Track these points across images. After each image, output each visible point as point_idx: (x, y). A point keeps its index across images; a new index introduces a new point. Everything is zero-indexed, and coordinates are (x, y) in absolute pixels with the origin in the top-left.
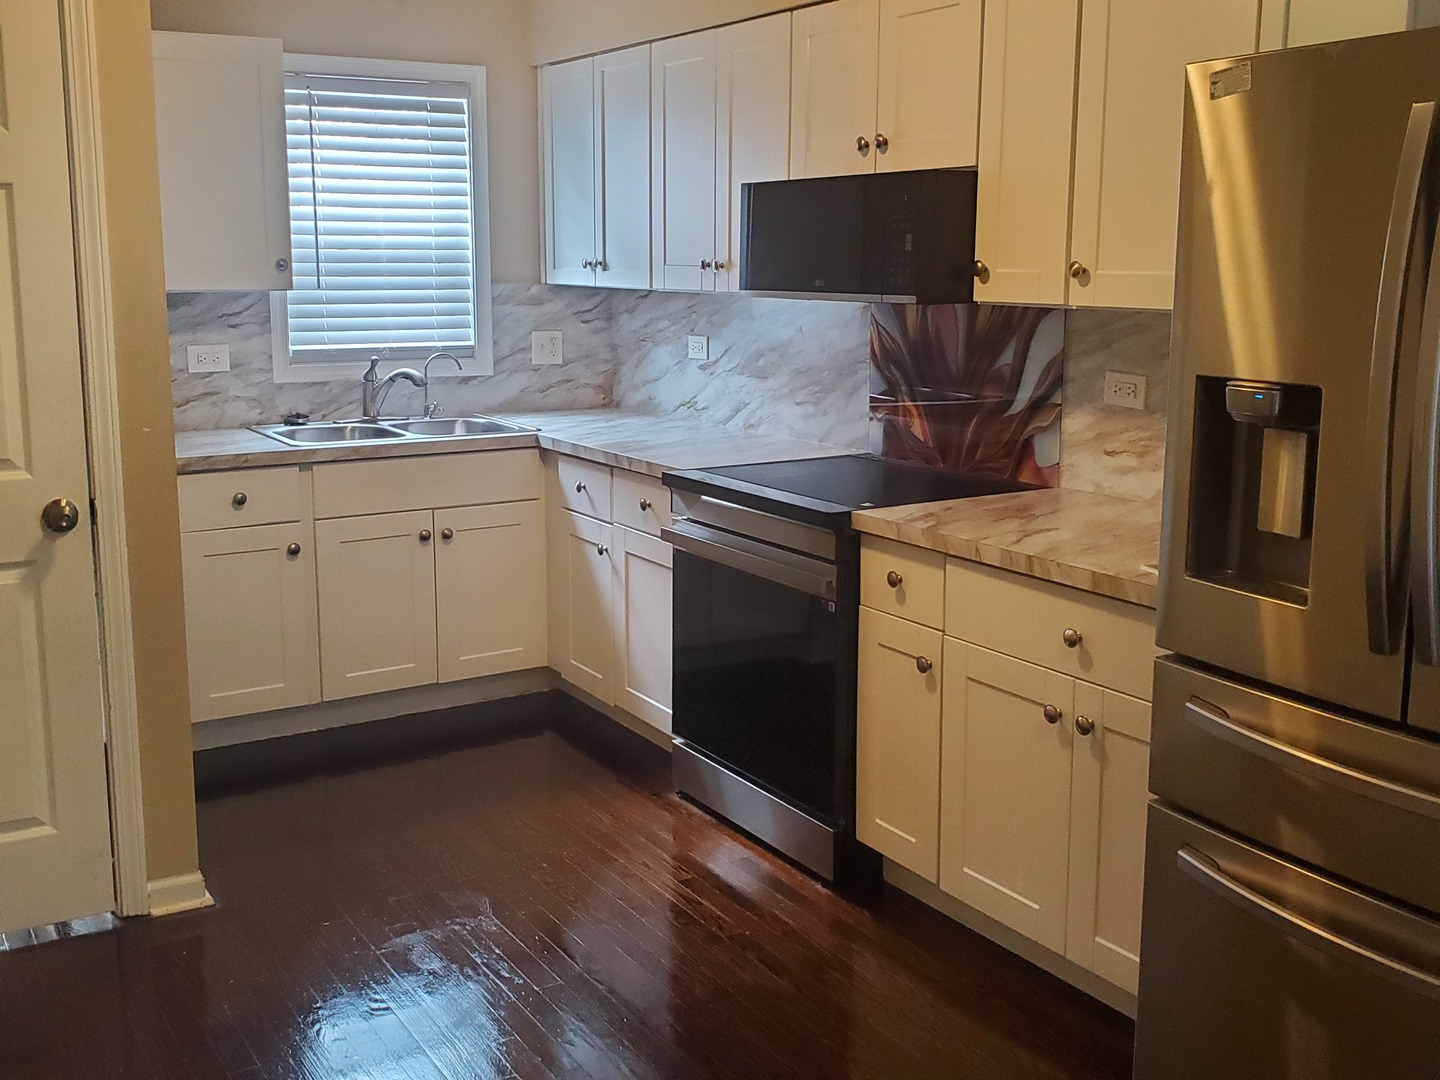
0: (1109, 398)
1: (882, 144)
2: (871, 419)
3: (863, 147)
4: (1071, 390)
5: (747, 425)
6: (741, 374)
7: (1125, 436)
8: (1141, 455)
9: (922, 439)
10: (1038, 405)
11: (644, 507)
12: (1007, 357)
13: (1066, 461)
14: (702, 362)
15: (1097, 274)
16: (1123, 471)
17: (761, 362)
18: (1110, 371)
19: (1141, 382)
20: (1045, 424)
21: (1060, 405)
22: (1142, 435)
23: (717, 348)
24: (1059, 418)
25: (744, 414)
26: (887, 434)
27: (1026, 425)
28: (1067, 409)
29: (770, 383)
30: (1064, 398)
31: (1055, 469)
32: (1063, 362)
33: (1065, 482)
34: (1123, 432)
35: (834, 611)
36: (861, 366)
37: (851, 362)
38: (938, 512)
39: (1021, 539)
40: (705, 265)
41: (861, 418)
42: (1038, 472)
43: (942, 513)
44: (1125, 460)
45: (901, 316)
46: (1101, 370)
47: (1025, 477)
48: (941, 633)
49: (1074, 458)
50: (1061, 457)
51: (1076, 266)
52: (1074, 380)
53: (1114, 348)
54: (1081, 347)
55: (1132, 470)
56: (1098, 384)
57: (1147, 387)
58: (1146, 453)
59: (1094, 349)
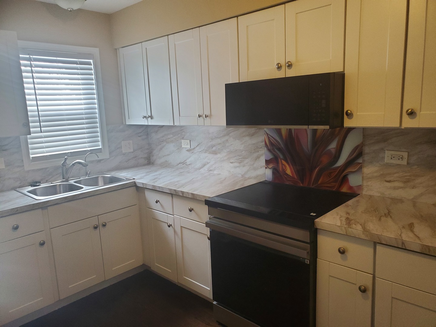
0: (387, 160)
1: (290, 66)
2: (266, 168)
3: (279, 67)
4: (366, 158)
5: (209, 170)
6: (205, 152)
7: (396, 175)
8: (405, 182)
9: (291, 176)
10: (350, 163)
11: (191, 210)
12: (333, 146)
13: (365, 184)
14: (188, 149)
16: (395, 188)
17: (214, 148)
18: (387, 150)
19: (405, 155)
20: (354, 170)
21: (362, 163)
22: (406, 174)
23: (194, 144)
24: (361, 168)
25: (207, 166)
26: (273, 173)
27: (344, 171)
28: (365, 165)
29: (219, 155)
30: (364, 161)
31: (360, 187)
32: (362, 147)
33: (365, 192)
34: (395, 173)
35: (309, 263)
36: (260, 149)
37: (256, 148)
38: (347, 216)
39: (415, 235)
40: (199, 116)
41: (261, 168)
42: (351, 188)
43: (351, 217)
44: (397, 184)
45: (279, 131)
46: (382, 150)
47: (344, 190)
48: (372, 276)
49: (369, 183)
50: (362, 183)
51: (410, 110)
52: (367, 154)
53: (390, 141)
54: (371, 141)
55: (401, 188)
56: (381, 155)
57: (408, 156)
58: (408, 181)
59: (378, 142)
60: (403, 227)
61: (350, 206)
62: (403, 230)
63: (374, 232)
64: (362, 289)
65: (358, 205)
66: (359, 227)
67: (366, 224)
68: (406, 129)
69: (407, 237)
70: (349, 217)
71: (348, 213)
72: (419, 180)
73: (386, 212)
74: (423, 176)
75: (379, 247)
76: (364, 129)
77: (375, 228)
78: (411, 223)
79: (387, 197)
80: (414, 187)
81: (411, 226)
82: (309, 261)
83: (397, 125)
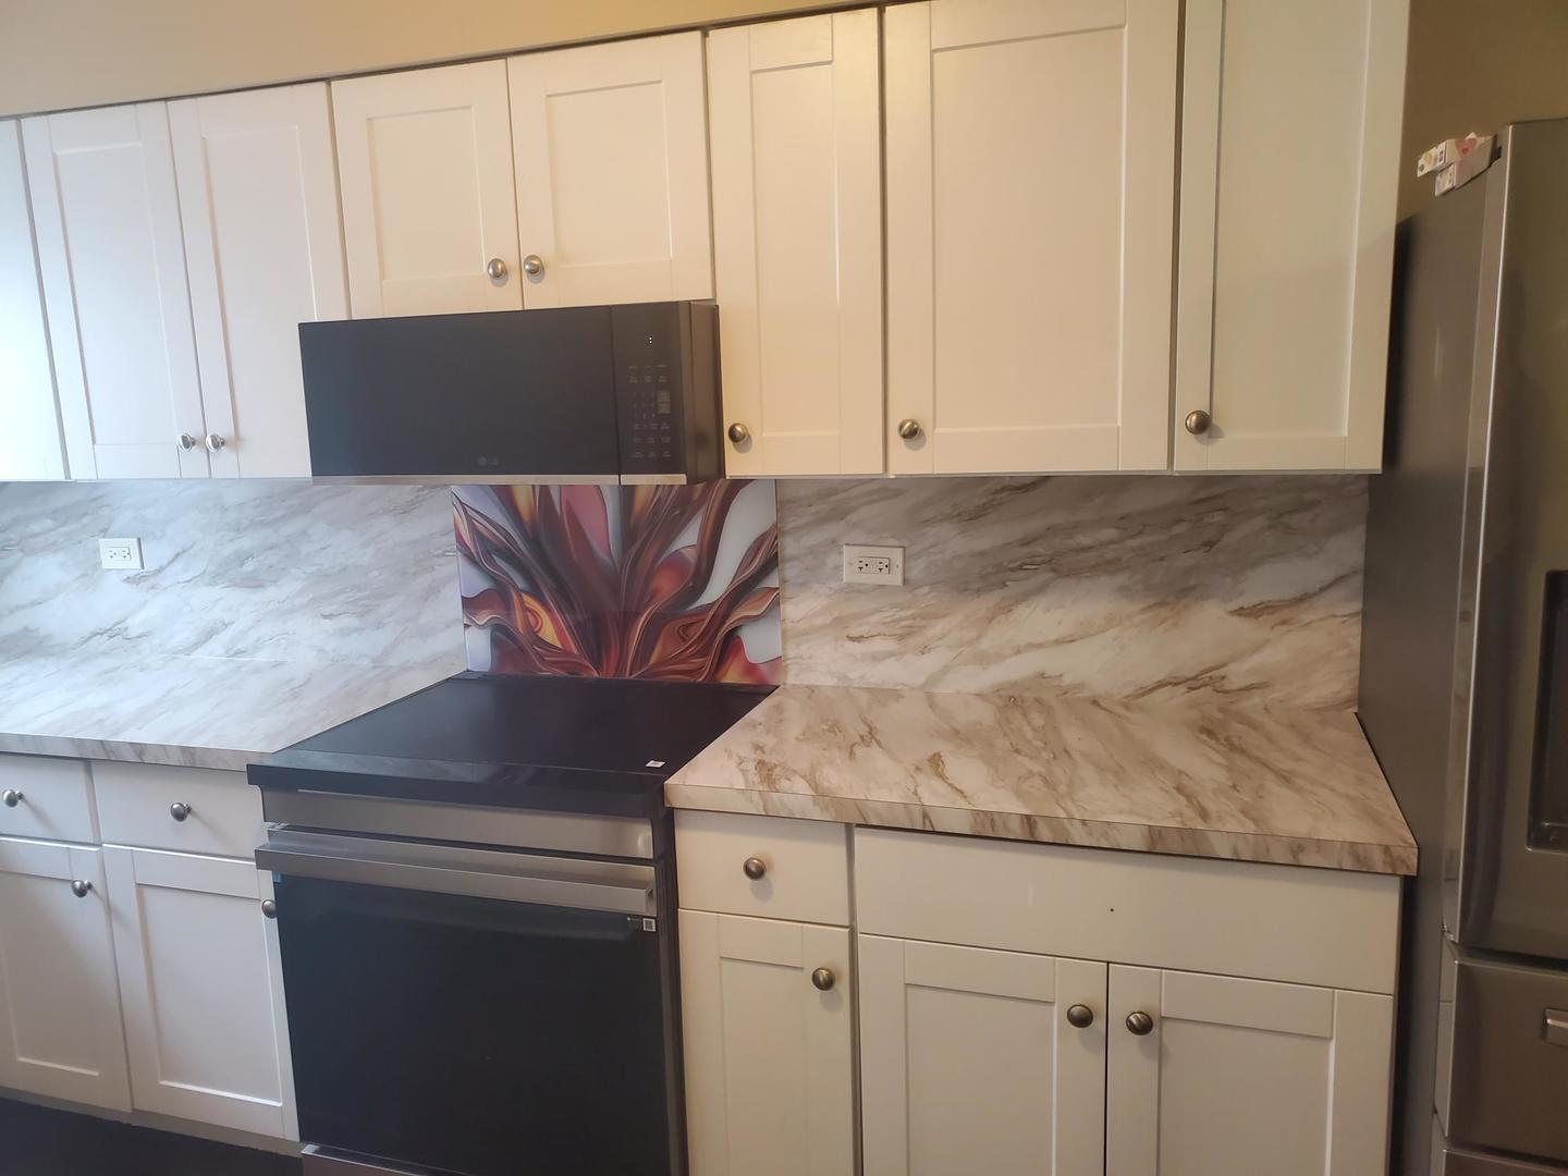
0: (848, 575)
1: (536, 271)
2: (466, 626)
3: (499, 275)
4: (790, 570)
5: (232, 652)
6: (213, 583)
7: (875, 618)
8: (901, 637)
9: (560, 646)
10: (742, 591)
11: (180, 815)
12: (688, 539)
13: (791, 654)
14: (131, 574)
15: (935, 434)
16: (877, 658)
17: (250, 566)
18: (847, 545)
19: (897, 556)
20: (755, 613)
21: (778, 588)
22: (902, 614)
23: (156, 554)
24: (776, 604)
25: (225, 637)
26: (495, 643)
27: (726, 617)
28: (789, 592)
29: (271, 592)
30: (784, 581)
31: (776, 663)
32: (776, 537)
33: (792, 678)
34: (873, 614)
35: (654, 930)
36: (440, 561)
37: (421, 557)
38: (759, 755)
39: (950, 785)
40: (188, 443)
41: (448, 627)
42: (751, 669)
43: (771, 759)
44: (879, 645)
45: (505, 495)
46: (834, 543)
47: (732, 676)
48: (847, 930)
49: (804, 648)
50: (784, 649)
51: (908, 425)
52: (792, 558)
53: (853, 517)
54: (805, 520)
55: (891, 654)
56: (831, 560)
57: (905, 559)
58: (909, 634)
59: (821, 521)
60: (918, 769)
61: (760, 724)
62: (920, 778)
63: (845, 793)
64: (821, 979)
65: (781, 721)
66: (801, 786)
67: (817, 775)
68: (899, 479)
69: (933, 795)
70: (766, 758)
71: (758, 747)
72: (938, 628)
73: (864, 730)
74: (944, 616)
75: (861, 839)
76: (778, 483)
77: (842, 780)
78: (935, 755)
79: (856, 685)
80: (924, 650)
81: (936, 761)
82: (653, 921)
83: (875, 468)
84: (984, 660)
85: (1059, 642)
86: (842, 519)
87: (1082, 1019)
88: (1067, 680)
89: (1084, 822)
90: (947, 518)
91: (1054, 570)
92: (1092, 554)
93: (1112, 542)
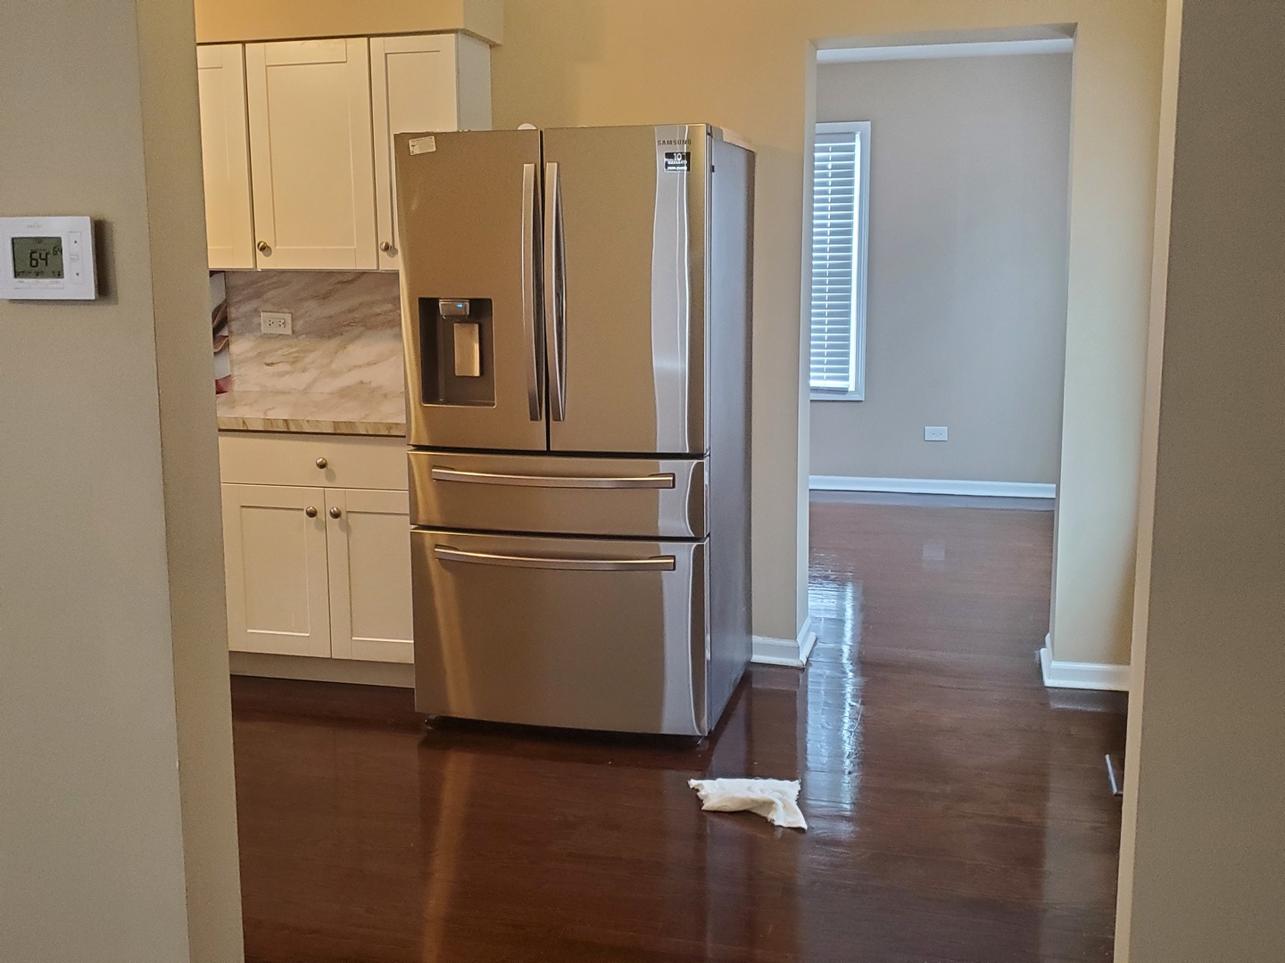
0: (264, 329)
4: (234, 326)
7: (279, 352)
8: (292, 363)
13: (235, 374)
15: (276, 249)
16: (281, 375)
18: (263, 311)
19: (288, 317)
20: (216, 350)
21: (228, 336)
22: (292, 350)
24: (227, 345)
28: (232, 339)
30: (230, 332)
31: (229, 377)
32: (226, 308)
33: (237, 388)
34: (276, 351)
44: (282, 368)
46: (256, 312)
49: (242, 370)
50: (232, 371)
51: (261, 244)
52: (236, 319)
53: (265, 297)
54: (240, 298)
55: (288, 373)
56: (255, 320)
57: (293, 320)
58: (296, 361)
59: (249, 299)
72: (312, 356)
74: (313, 351)
76: (226, 277)
78: (274, 407)
79: (271, 391)
80: (304, 370)
84: (335, 374)
85: (369, 364)
86: (259, 298)
87: (312, 514)
88: (373, 385)
89: (308, 421)
90: (314, 297)
91: (365, 326)
92: (381, 317)
93: (391, 311)
